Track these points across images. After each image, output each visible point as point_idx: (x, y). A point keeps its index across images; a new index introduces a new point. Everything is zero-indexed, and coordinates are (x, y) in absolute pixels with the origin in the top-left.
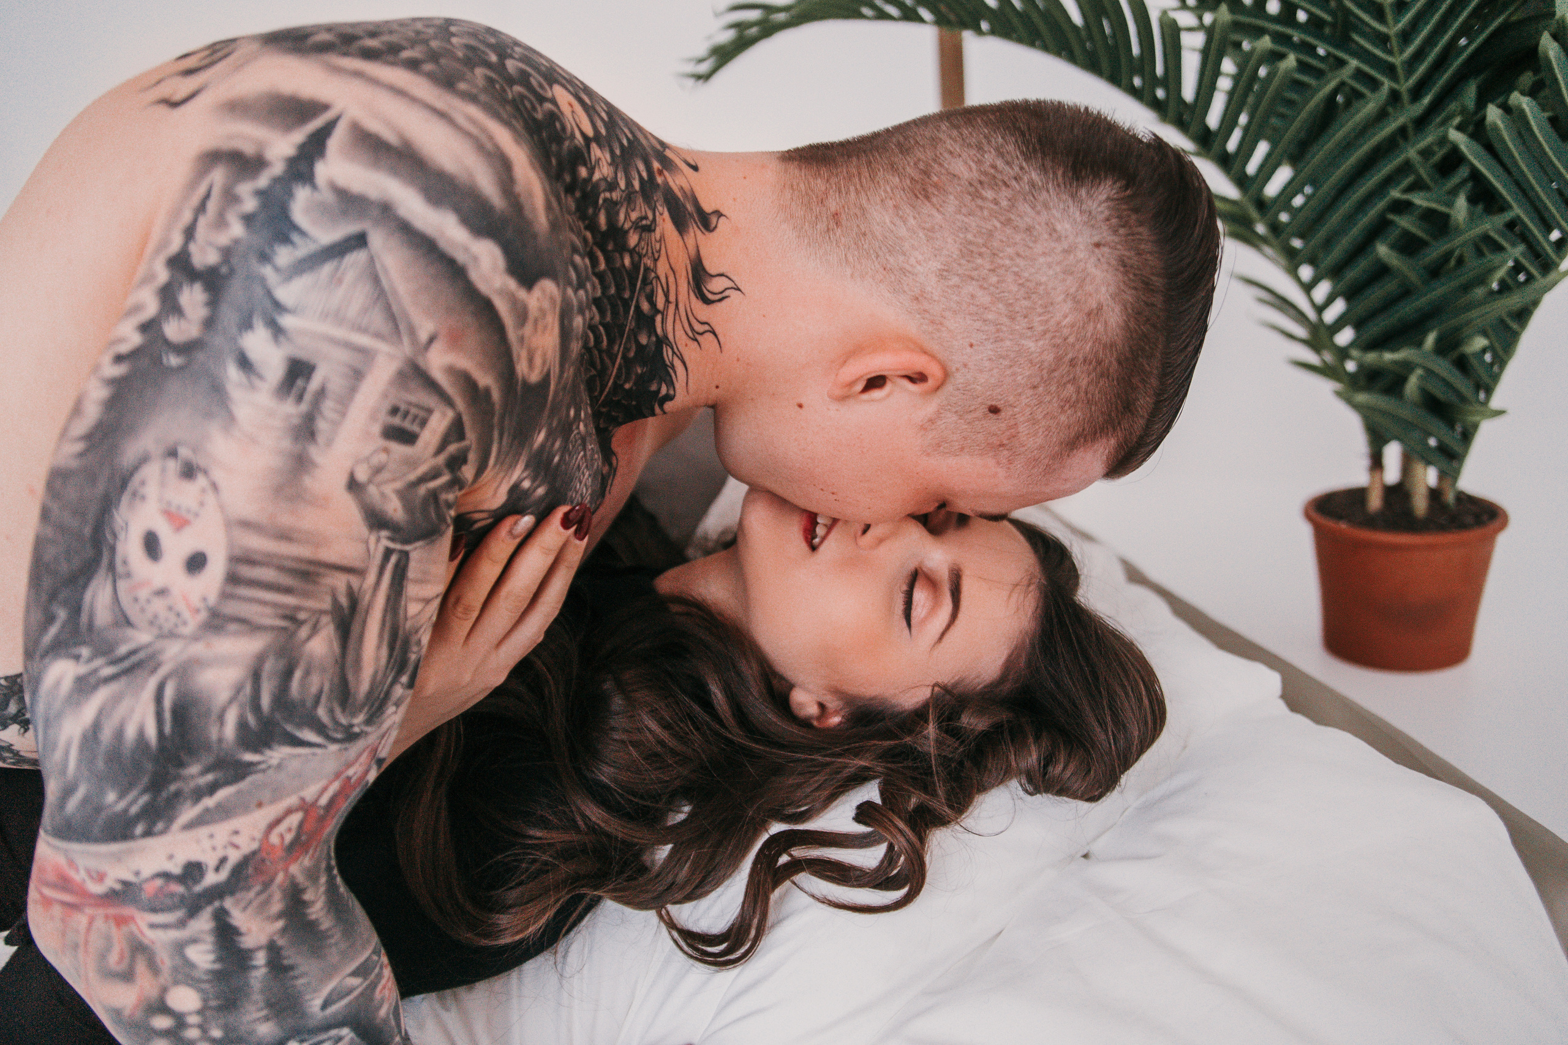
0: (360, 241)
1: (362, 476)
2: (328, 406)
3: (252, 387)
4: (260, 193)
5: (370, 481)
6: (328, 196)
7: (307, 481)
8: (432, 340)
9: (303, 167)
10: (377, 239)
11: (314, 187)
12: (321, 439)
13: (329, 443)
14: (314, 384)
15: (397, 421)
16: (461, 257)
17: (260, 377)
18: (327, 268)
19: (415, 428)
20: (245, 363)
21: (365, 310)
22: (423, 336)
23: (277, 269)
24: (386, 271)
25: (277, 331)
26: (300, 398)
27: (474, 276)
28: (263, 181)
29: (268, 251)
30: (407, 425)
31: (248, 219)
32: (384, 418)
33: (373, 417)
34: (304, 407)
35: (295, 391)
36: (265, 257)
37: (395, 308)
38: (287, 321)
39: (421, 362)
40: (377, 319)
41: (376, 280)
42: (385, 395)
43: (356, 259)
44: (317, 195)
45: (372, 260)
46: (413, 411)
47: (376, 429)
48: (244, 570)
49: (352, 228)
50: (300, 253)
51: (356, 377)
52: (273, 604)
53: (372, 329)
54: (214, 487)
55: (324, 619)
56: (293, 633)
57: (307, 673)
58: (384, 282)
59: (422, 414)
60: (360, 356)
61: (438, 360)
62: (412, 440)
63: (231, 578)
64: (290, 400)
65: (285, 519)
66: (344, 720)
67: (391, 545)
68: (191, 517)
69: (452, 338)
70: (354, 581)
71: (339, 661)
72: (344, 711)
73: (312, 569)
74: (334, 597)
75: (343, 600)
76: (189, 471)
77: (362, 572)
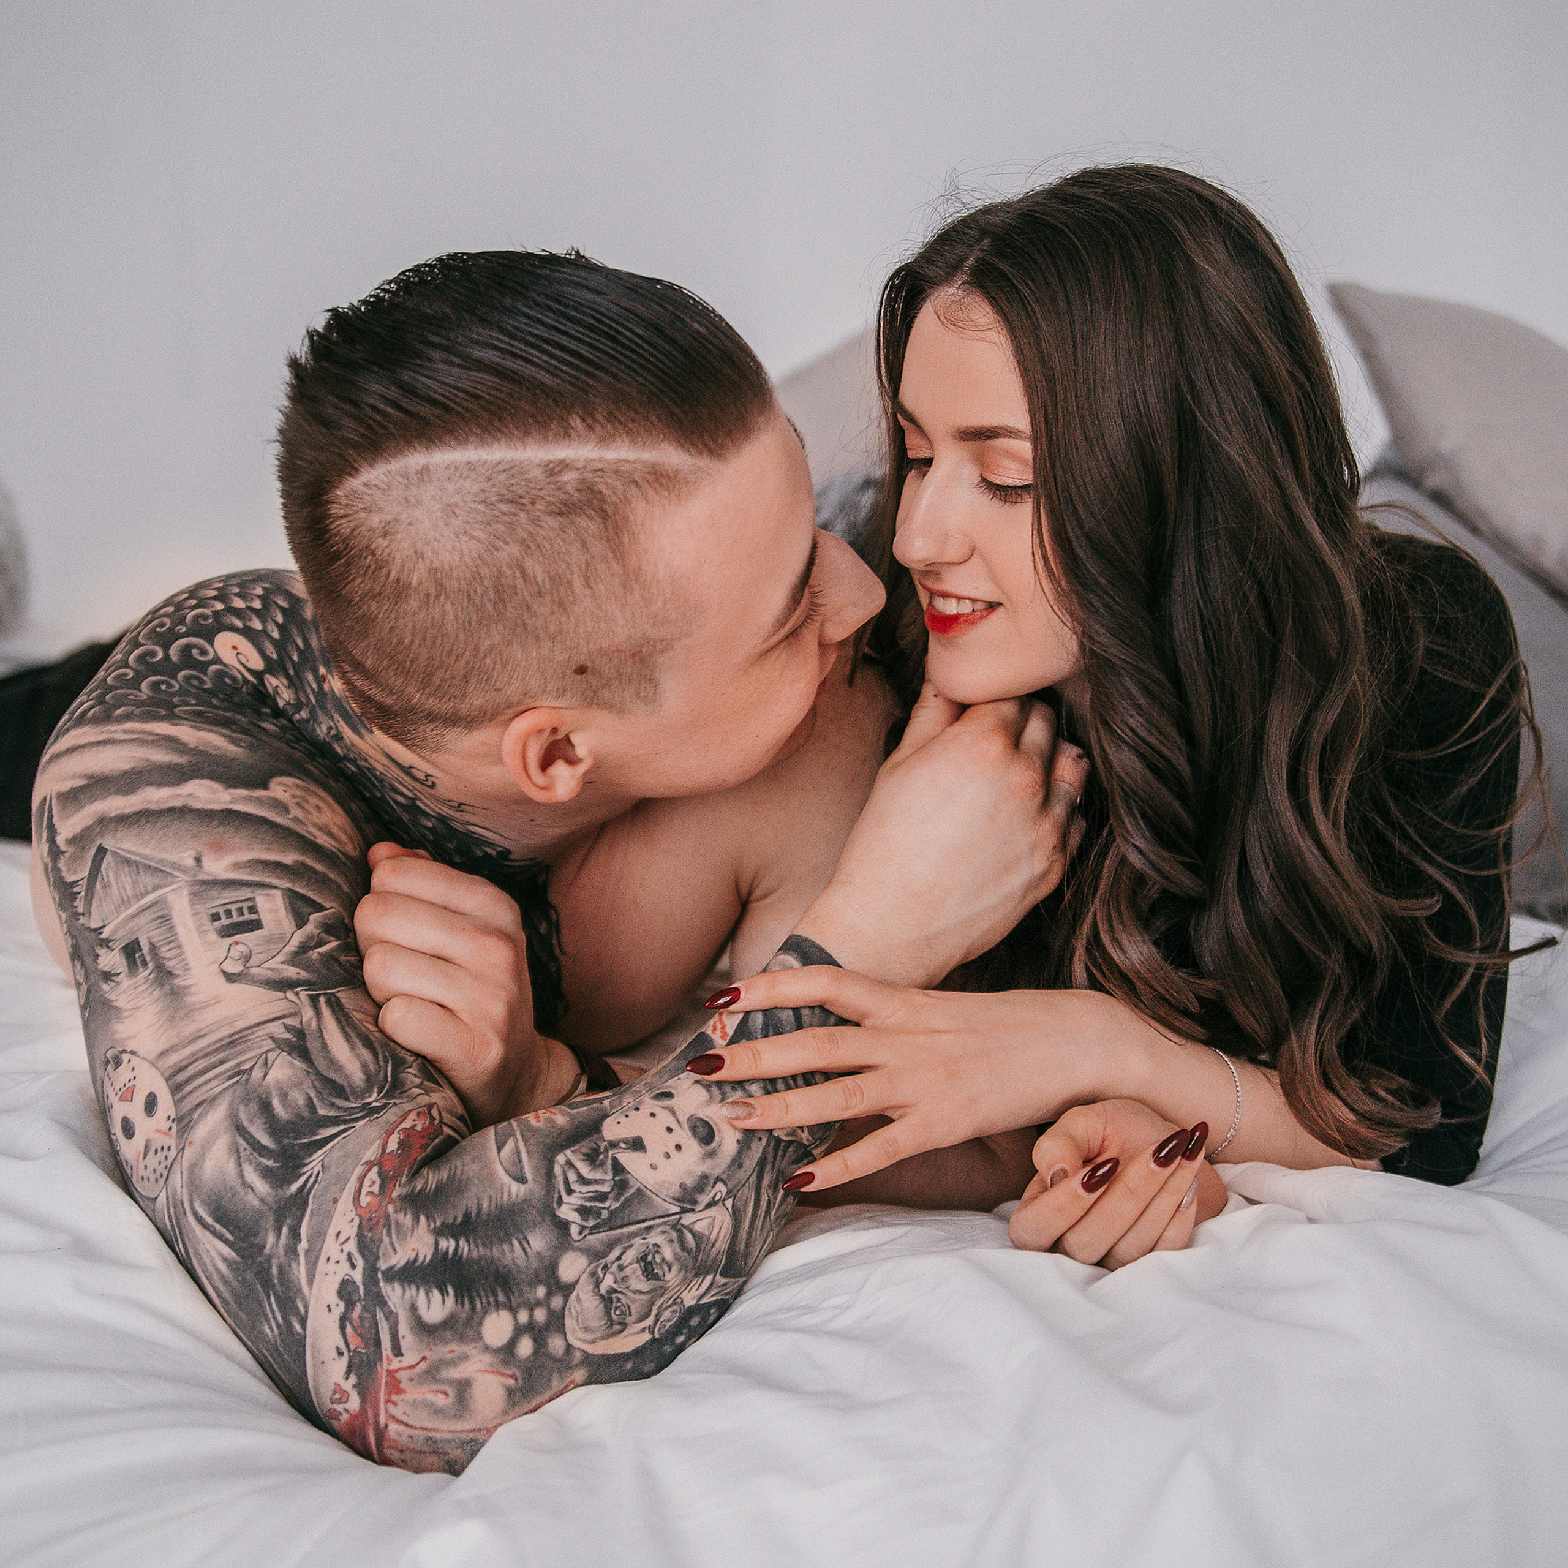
0: (101, 851)
1: (234, 969)
2: (166, 951)
3: (118, 983)
5: (246, 968)
6: (71, 850)
7: (189, 999)
8: (198, 860)
9: (55, 850)
10: (109, 843)
11: (63, 853)
12: (179, 973)
13: (187, 969)
14: (145, 949)
15: (224, 921)
17: (117, 974)
18: (99, 886)
19: (250, 916)
20: (108, 977)
21: (135, 883)
22: (190, 862)
23: (83, 914)
24: (129, 852)
25: (106, 943)
26: (145, 963)
29: (75, 910)
30: (239, 918)
32: (211, 929)
33: (201, 932)
34: (151, 965)
35: (138, 961)
37: (153, 864)
38: (106, 933)
39: (204, 877)
40: (147, 880)
41: (128, 861)
42: (196, 912)
43: (107, 863)
44: (67, 855)
45: (115, 854)
46: (233, 907)
47: (213, 936)
48: (181, 1077)
49: (93, 851)
50: (83, 894)
51: (165, 920)
52: (216, 1077)
53: (150, 888)
54: (133, 1053)
55: (271, 1056)
56: (248, 1080)
57: (284, 1096)
58: (133, 858)
59: (245, 905)
60: (155, 909)
61: (217, 867)
62: (256, 925)
63: (176, 1089)
64: (141, 970)
65: (189, 1029)
66: (353, 1105)
67: (311, 993)
68: (133, 1082)
70: (291, 1021)
71: (311, 1071)
72: (347, 1099)
73: (236, 1037)
74: (273, 1038)
75: (286, 1035)
76: (118, 1062)
77: (295, 1014)
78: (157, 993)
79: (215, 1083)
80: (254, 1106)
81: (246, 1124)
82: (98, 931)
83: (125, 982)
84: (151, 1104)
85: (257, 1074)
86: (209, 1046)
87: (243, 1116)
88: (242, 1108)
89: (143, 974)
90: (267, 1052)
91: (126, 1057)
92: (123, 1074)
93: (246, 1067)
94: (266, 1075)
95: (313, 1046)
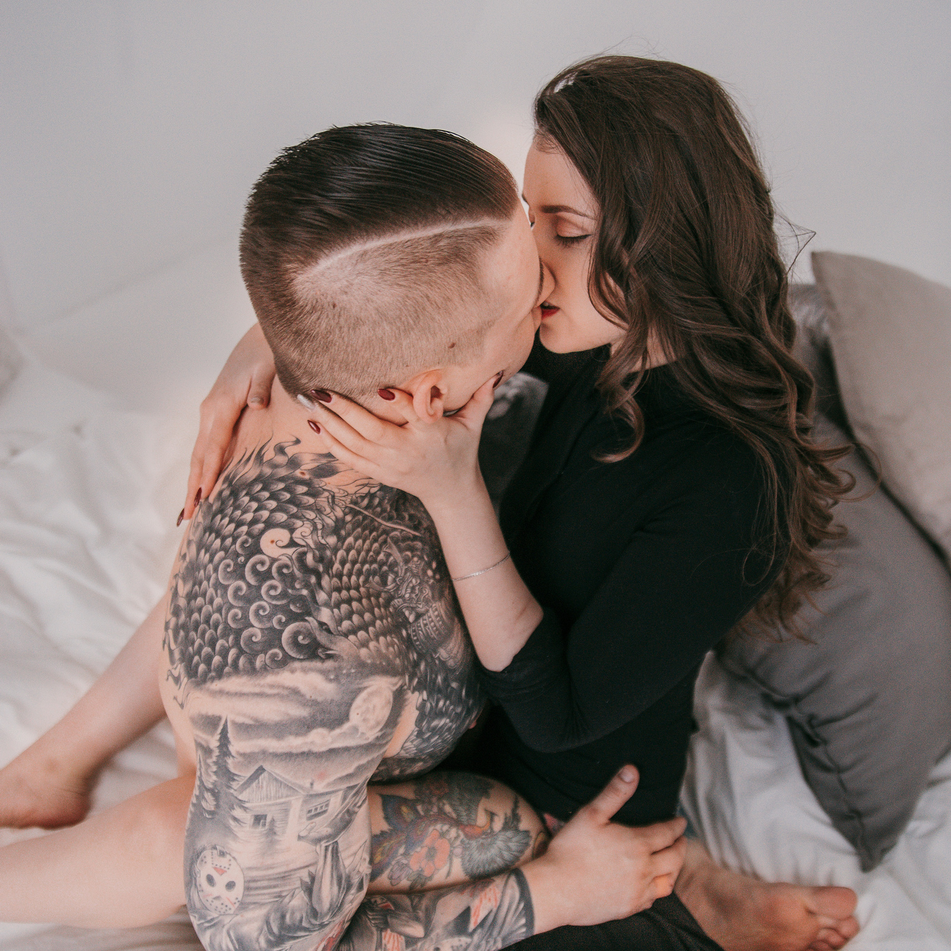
0: (261, 770)
1: (304, 834)
2: (278, 824)
3: (243, 826)
4: (215, 763)
5: (309, 833)
6: (241, 758)
7: (277, 847)
8: (312, 784)
9: (225, 749)
10: (267, 767)
11: (233, 757)
13: (284, 833)
14: (269, 819)
15: (313, 813)
16: (305, 748)
17: (245, 823)
18: (254, 785)
19: (324, 809)
20: (236, 819)
21: (278, 791)
22: (308, 785)
23: (236, 790)
24: (278, 775)
25: (245, 809)
26: (264, 825)
27: (316, 749)
28: (214, 758)
29: (229, 784)
30: (319, 811)
32: (305, 816)
33: (300, 817)
34: (267, 827)
35: (261, 824)
36: (229, 787)
37: (290, 785)
38: (246, 805)
39: (311, 791)
40: (284, 791)
41: (276, 780)
42: (302, 810)
43: (265, 775)
44: (236, 759)
45: (270, 774)
46: (319, 806)
47: (304, 820)
48: (252, 885)
49: (256, 767)
50: (241, 783)
51: (286, 811)
52: (268, 894)
53: (285, 795)
54: (234, 858)
55: (297, 891)
56: (281, 902)
57: (293, 913)
58: (280, 779)
59: (324, 804)
60: (284, 805)
61: (320, 787)
62: (323, 813)
63: (247, 889)
64: (260, 827)
65: (269, 861)
66: (318, 923)
67: (327, 844)
68: (226, 869)
69: (322, 776)
70: (312, 869)
71: (309, 903)
72: (316, 920)
73: (287, 874)
74: (301, 880)
75: (307, 879)
76: (222, 854)
77: (314, 864)
78: (263, 839)
79: (266, 897)
80: (279, 915)
81: (271, 921)
82: (243, 801)
83: (249, 828)
84: (230, 886)
85: (287, 900)
86: (273, 875)
87: (272, 918)
88: (273, 914)
89: (260, 829)
90: (295, 889)
91: (228, 857)
92: (223, 862)
93: (284, 894)
94: (290, 901)
95: (315, 888)
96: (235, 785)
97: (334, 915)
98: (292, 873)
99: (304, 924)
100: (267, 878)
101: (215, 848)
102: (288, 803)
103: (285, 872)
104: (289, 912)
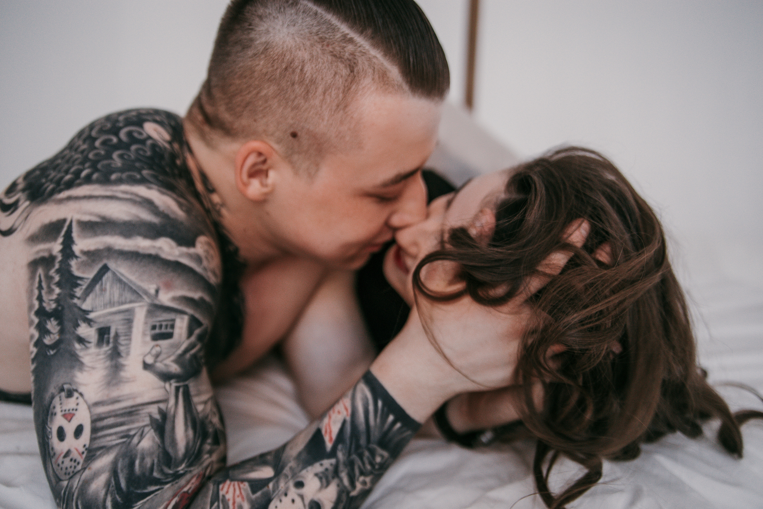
0: (105, 269)
1: (150, 360)
2: (122, 340)
3: (87, 348)
4: (58, 271)
5: (155, 361)
6: (84, 258)
7: (123, 374)
8: (157, 291)
9: (68, 251)
10: (112, 265)
11: (77, 257)
12: (123, 354)
13: (128, 354)
14: (112, 334)
15: (157, 331)
16: (153, 252)
17: (89, 342)
18: (98, 287)
19: (169, 330)
20: (81, 340)
21: (121, 295)
22: (152, 291)
23: (79, 298)
24: (123, 275)
25: (89, 322)
26: (108, 342)
27: (163, 256)
28: (57, 266)
29: (72, 293)
30: (163, 330)
31: (59, 284)
32: (149, 333)
33: (144, 334)
34: (111, 345)
35: (105, 340)
36: (73, 296)
37: (134, 287)
38: (91, 316)
39: (157, 302)
40: (128, 295)
41: (120, 281)
42: (146, 323)
43: (107, 277)
44: (79, 260)
45: (114, 274)
46: (164, 324)
47: (148, 338)
48: (100, 424)
49: (99, 266)
50: (84, 287)
51: (129, 322)
52: (115, 433)
53: (128, 300)
54: (81, 394)
55: (147, 429)
56: (130, 443)
57: (143, 459)
58: (124, 279)
59: (170, 323)
60: (127, 313)
61: (165, 298)
62: (169, 336)
63: (94, 430)
64: (105, 345)
65: (115, 393)
66: (171, 472)
67: (178, 384)
68: (74, 412)
69: (169, 286)
70: (162, 406)
71: (161, 445)
72: (169, 468)
73: (134, 409)
74: (151, 417)
75: (157, 416)
76: (70, 394)
77: (166, 401)
78: (108, 363)
79: (114, 437)
80: (127, 460)
81: (119, 471)
82: (87, 312)
83: (93, 349)
84: (78, 432)
85: (135, 440)
86: (119, 409)
87: (120, 465)
88: (121, 460)
89: (105, 348)
90: (144, 426)
91: (76, 395)
92: (71, 403)
93: (132, 433)
94: (139, 442)
95: (168, 427)
96: (79, 292)
97: (190, 465)
98: (140, 408)
99: (156, 474)
100: (113, 414)
101: (62, 390)
102: (130, 311)
103: (133, 407)
104: (139, 456)
